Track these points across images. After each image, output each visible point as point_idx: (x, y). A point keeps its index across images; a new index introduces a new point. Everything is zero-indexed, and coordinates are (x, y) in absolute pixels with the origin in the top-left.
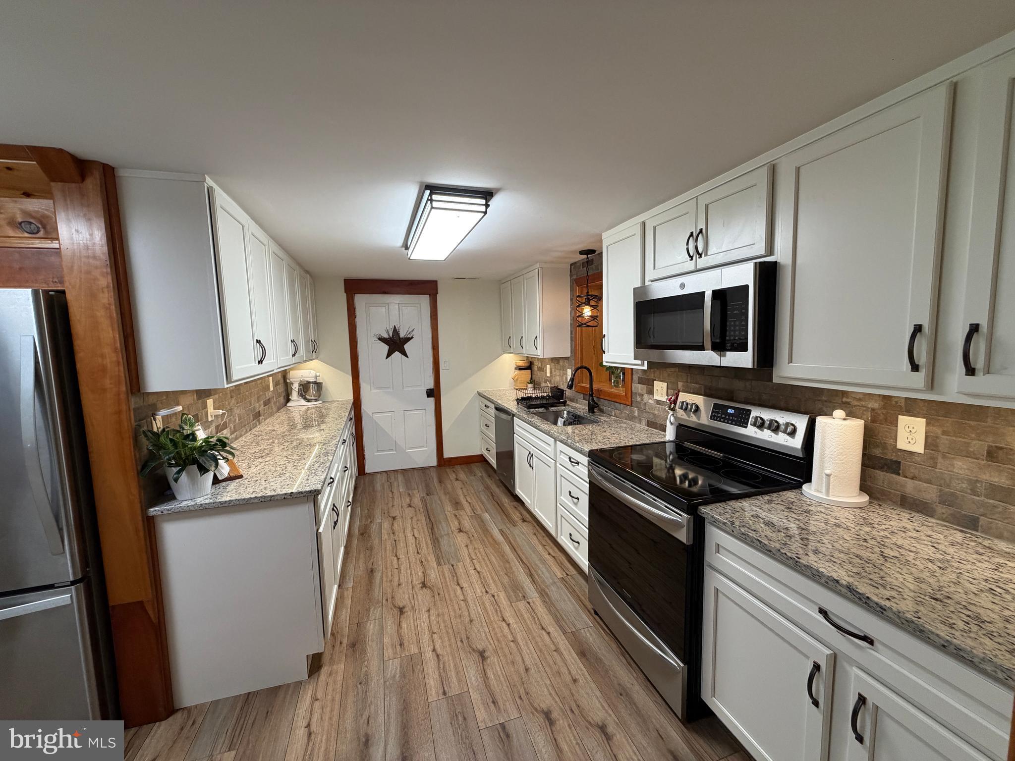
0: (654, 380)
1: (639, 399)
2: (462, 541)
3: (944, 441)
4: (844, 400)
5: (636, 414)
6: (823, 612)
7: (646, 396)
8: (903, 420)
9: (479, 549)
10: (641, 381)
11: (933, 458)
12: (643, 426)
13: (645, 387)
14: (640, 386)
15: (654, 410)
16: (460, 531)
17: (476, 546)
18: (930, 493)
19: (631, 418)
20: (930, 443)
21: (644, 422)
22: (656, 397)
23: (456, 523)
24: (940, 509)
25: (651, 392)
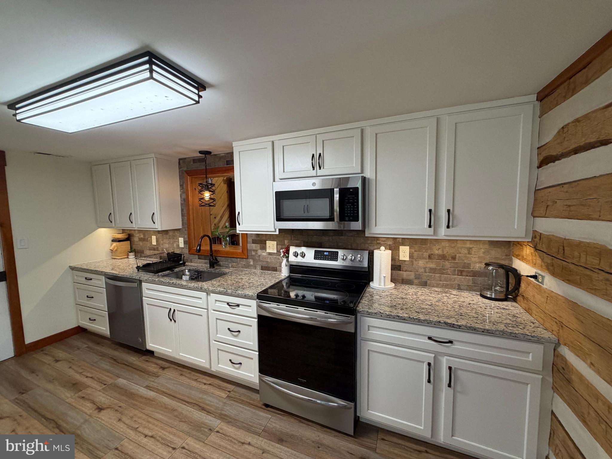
0: (265, 241)
1: (253, 253)
2: (110, 418)
3: (416, 254)
4: (378, 242)
5: (252, 263)
6: (430, 338)
7: (260, 252)
8: (401, 248)
9: (135, 415)
10: (254, 242)
11: (412, 262)
12: (258, 271)
13: (259, 245)
14: (254, 245)
15: (267, 259)
16: (100, 409)
17: (131, 415)
18: (411, 276)
19: (248, 266)
20: (411, 256)
21: (259, 268)
22: (268, 251)
23: (89, 405)
24: (416, 281)
25: (264, 248)
